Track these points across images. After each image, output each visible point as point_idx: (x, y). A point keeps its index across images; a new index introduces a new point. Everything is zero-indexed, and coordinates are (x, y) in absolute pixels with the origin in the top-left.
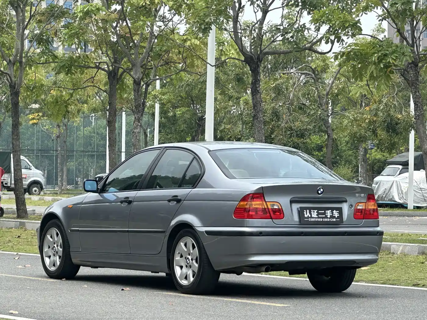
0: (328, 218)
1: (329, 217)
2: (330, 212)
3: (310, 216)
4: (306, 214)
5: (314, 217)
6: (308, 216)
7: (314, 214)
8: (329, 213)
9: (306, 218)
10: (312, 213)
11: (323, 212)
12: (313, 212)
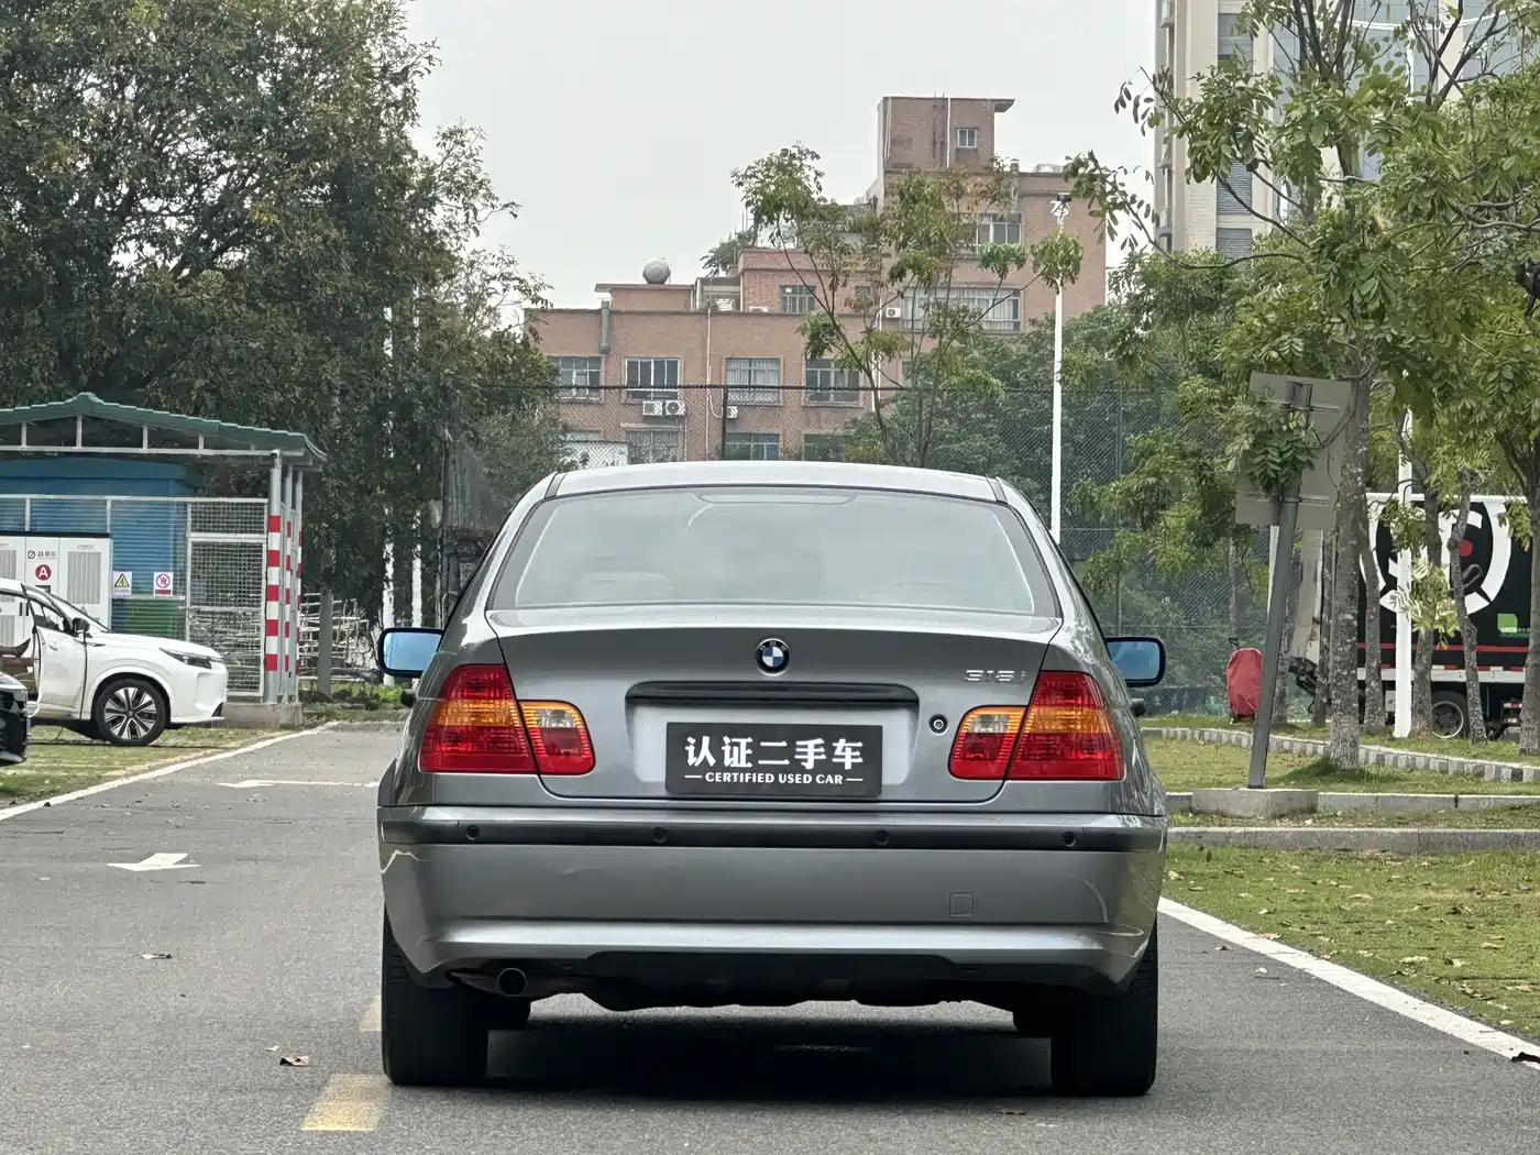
0: (803, 771)
1: (809, 765)
2: (817, 746)
3: (712, 761)
4: (697, 754)
5: (735, 765)
6: (705, 761)
7: (737, 755)
8: (811, 750)
9: (693, 769)
10: (727, 749)
11: (784, 744)
12: (732, 744)
